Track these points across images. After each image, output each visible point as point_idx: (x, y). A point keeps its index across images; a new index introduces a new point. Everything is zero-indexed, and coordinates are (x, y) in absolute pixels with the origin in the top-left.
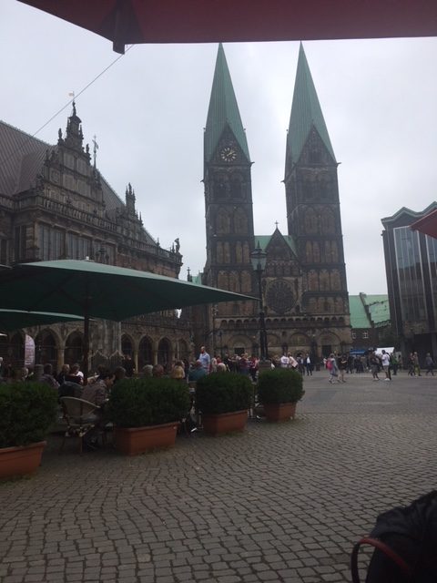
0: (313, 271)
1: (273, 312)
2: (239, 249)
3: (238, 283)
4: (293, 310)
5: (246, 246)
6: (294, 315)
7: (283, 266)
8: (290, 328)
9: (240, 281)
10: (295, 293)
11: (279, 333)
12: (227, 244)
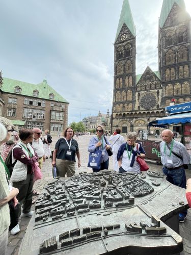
0: (169, 85)
1: (143, 109)
2: (127, 80)
3: (125, 97)
4: (155, 107)
5: (131, 78)
6: (155, 109)
7: (150, 85)
8: (152, 117)
9: (127, 95)
10: (157, 98)
11: (146, 119)
12: (121, 79)
